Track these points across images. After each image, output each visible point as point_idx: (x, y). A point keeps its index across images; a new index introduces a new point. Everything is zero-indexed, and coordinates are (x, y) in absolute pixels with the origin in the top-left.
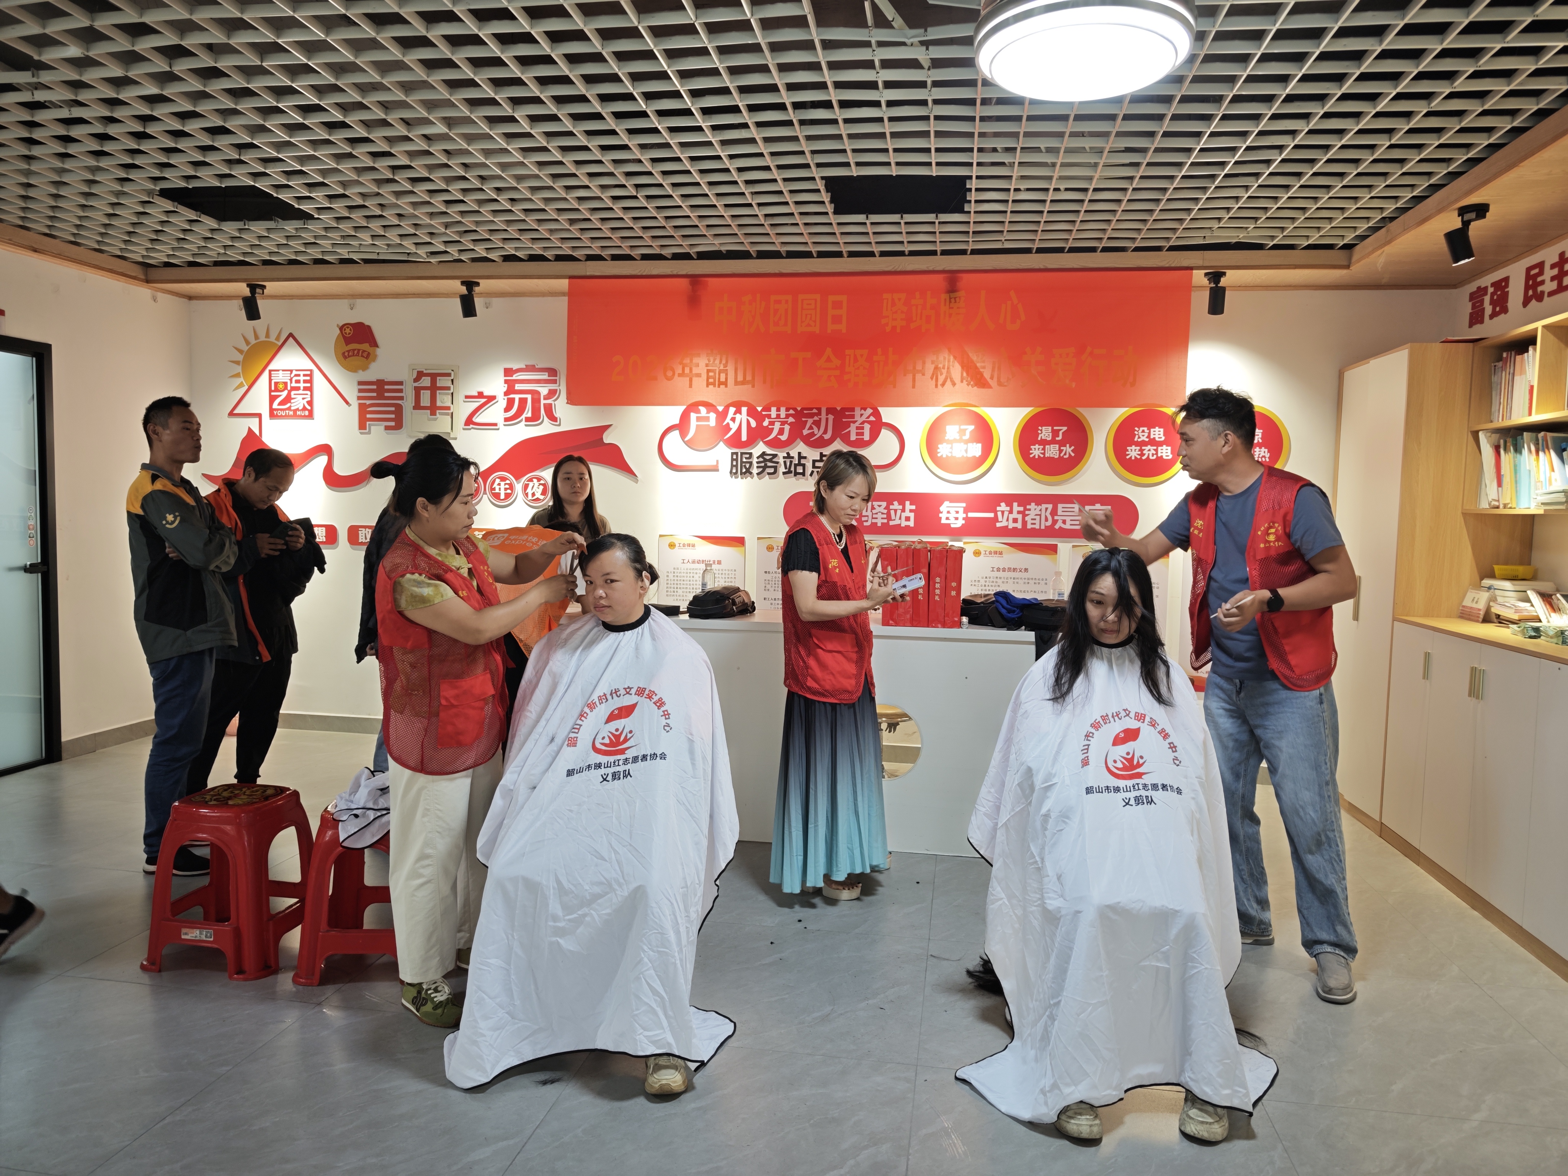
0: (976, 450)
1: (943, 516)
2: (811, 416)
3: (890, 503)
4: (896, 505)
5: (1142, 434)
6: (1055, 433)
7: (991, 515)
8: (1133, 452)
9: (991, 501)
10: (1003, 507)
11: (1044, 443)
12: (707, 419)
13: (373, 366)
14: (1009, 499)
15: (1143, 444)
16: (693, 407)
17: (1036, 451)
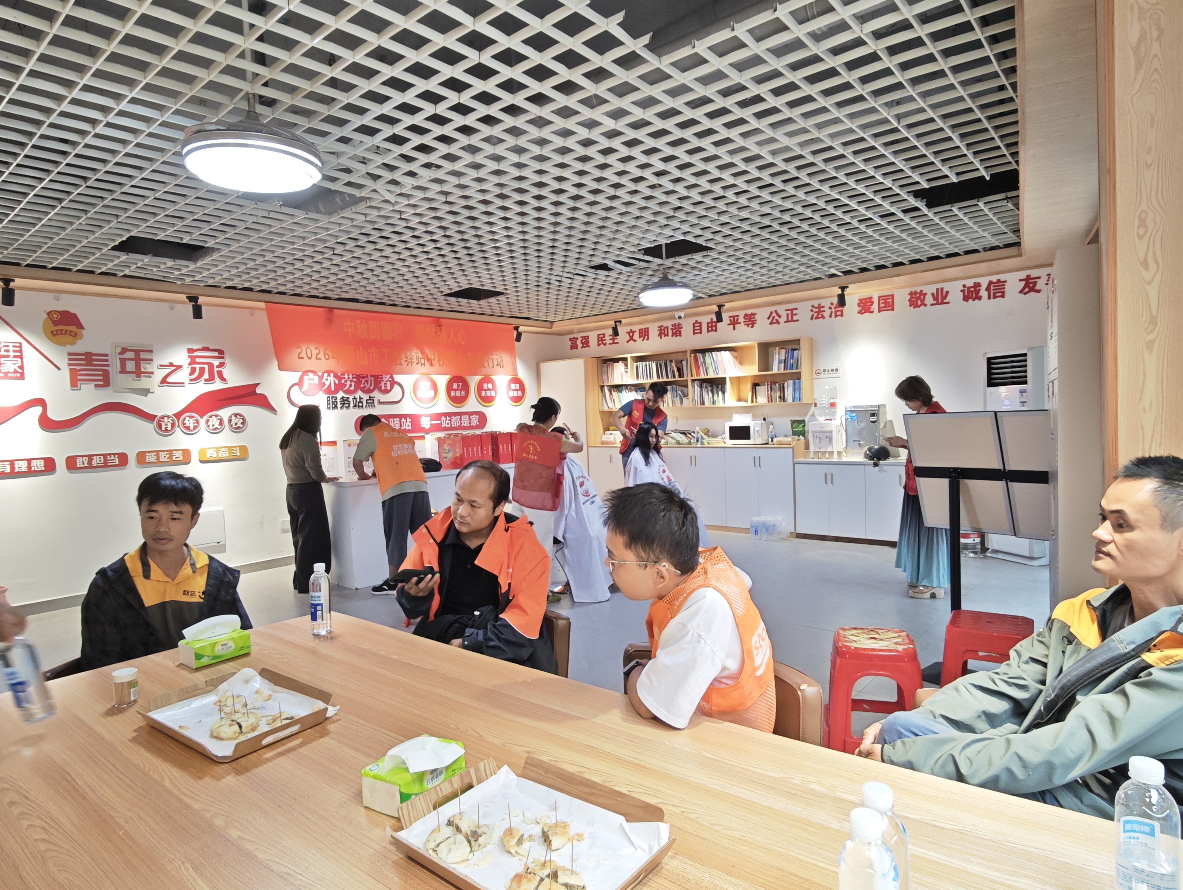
0: (432, 393)
1: (422, 423)
2: (364, 378)
3: (401, 419)
4: (403, 420)
5: (485, 386)
6: (458, 386)
7: (439, 422)
8: (483, 394)
9: (439, 416)
10: (443, 418)
11: (455, 390)
12: (313, 379)
13: (80, 342)
14: (445, 415)
15: (486, 390)
16: (306, 373)
17: (453, 394)
